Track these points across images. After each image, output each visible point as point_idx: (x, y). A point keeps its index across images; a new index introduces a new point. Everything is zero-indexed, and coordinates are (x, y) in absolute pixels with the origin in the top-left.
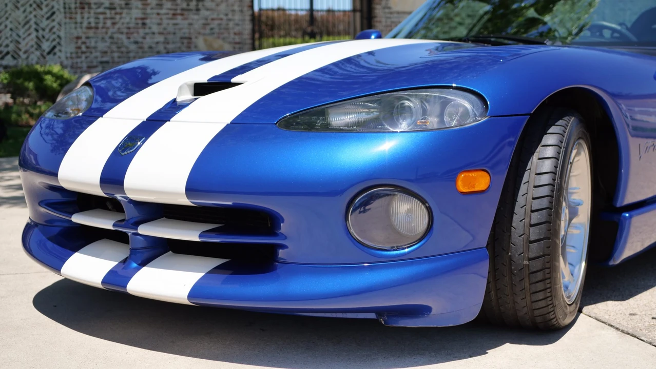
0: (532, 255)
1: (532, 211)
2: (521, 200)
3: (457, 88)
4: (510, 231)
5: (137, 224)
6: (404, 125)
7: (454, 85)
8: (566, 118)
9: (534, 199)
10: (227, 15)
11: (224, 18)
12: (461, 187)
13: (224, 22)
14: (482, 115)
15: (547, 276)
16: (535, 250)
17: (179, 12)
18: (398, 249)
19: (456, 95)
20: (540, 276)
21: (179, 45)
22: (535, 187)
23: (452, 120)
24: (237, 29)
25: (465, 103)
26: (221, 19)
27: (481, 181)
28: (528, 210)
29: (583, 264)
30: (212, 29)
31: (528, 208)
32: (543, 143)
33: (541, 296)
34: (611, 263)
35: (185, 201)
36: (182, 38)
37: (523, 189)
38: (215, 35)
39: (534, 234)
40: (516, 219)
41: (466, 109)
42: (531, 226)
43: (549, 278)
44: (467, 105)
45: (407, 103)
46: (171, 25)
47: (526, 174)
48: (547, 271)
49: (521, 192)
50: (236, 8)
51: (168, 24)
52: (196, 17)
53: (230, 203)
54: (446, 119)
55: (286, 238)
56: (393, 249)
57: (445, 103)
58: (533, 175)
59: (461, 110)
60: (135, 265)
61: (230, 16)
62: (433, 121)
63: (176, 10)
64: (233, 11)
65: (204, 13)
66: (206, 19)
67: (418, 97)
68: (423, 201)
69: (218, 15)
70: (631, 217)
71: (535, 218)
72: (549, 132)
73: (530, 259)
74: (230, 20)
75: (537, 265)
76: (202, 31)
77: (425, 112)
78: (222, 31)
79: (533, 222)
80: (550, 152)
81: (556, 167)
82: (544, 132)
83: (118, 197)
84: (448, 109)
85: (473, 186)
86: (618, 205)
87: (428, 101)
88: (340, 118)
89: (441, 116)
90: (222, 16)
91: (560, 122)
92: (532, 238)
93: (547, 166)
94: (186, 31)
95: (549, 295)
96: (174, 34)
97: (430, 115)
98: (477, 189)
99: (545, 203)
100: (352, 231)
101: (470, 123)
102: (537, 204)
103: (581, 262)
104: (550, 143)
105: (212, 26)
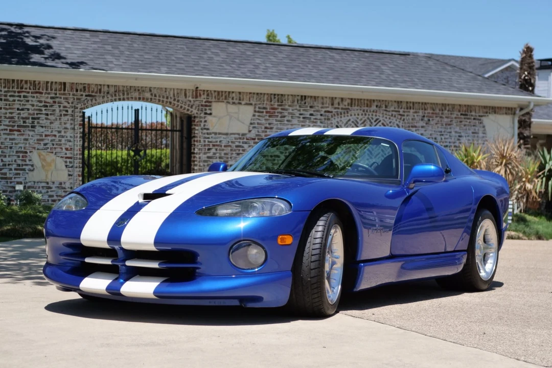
0: (312, 276)
1: (312, 255)
2: (307, 250)
3: (278, 198)
4: (302, 264)
5: (124, 261)
6: (254, 214)
7: (276, 197)
8: (329, 213)
9: (313, 249)
10: (59, 132)
11: (58, 135)
12: (279, 242)
13: (57, 139)
14: (289, 211)
15: (319, 286)
16: (313, 273)
17: (16, 128)
18: (252, 269)
19: (277, 201)
20: (315, 286)
21: (15, 158)
22: (313, 244)
23: (276, 212)
24: (69, 145)
25: (282, 205)
26: (55, 136)
27: (289, 240)
28: (310, 255)
29: (340, 287)
30: (45, 144)
31: (310, 254)
32: (317, 224)
33: (316, 296)
34: (355, 290)
35: (153, 248)
36: (17, 152)
37: (308, 245)
38: (49, 150)
39: (313, 266)
40: (304, 259)
41: (283, 208)
42: (312, 262)
43: (319, 287)
44: (283, 206)
45: (255, 204)
46: (8, 140)
47: (309, 239)
48: (319, 283)
49: (307, 247)
50: (68, 126)
51: (6, 139)
52: (31, 133)
53: (170, 248)
54: (273, 212)
55: (201, 264)
56: (249, 269)
57: (273, 205)
58: (312, 239)
59: (280, 208)
60: (122, 281)
61: (63, 134)
62: (267, 213)
63: (13, 126)
64: (66, 128)
65: (38, 129)
66: (41, 135)
67: (260, 202)
68: (263, 248)
69: (52, 132)
70: (364, 266)
71: (314, 258)
72: (320, 219)
73: (311, 278)
74: (63, 137)
75: (314, 280)
76: (36, 146)
77: (263, 209)
78: (55, 146)
79: (312, 260)
80: (320, 228)
81: (323, 235)
82: (318, 220)
83: (116, 247)
84: (274, 208)
85: (285, 242)
86: (358, 259)
87: (265, 204)
88: (223, 211)
89: (271, 211)
90: (56, 133)
91: (326, 215)
92: (312, 268)
93: (319, 235)
94: (23, 145)
95: (320, 295)
96: (11, 148)
97: (266, 210)
98: (287, 243)
99: (317, 251)
100: (231, 260)
101: (284, 214)
102: (314, 252)
103: (339, 285)
104: (320, 224)
105: (46, 142)
